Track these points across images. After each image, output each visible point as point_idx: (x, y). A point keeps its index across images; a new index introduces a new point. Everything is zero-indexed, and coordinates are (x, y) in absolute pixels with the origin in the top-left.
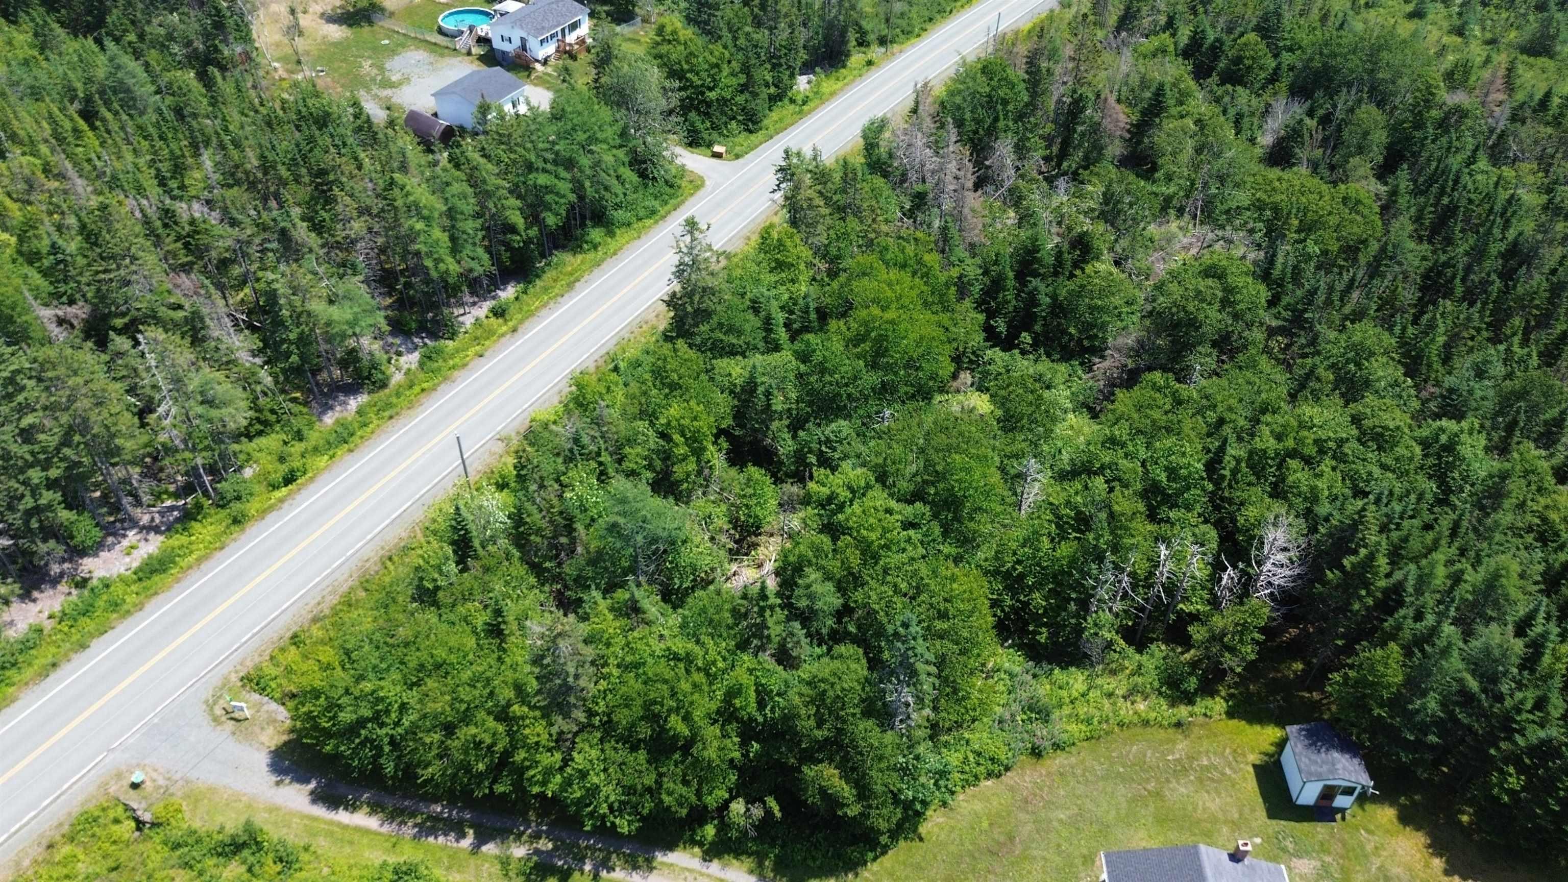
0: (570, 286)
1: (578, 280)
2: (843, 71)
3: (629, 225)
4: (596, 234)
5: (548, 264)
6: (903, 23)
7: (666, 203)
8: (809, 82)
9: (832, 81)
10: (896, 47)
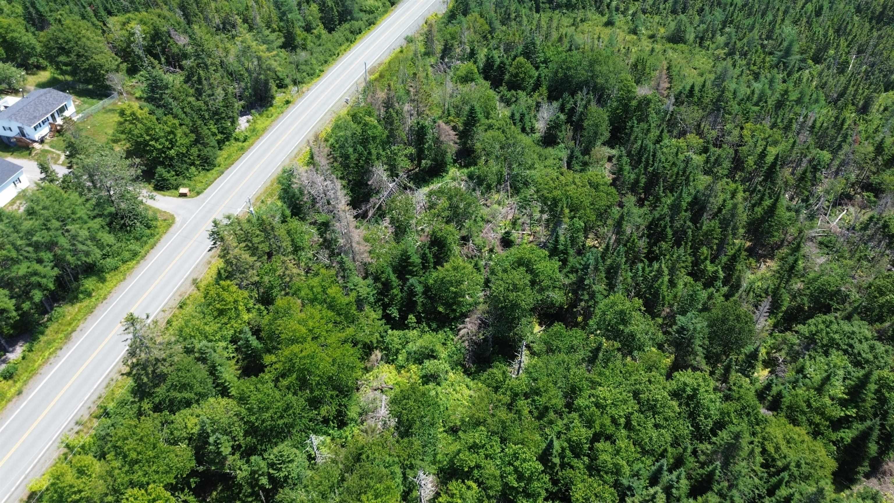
0: (68, 337)
1: (74, 331)
2: (271, 108)
3: (116, 268)
4: (89, 283)
5: (50, 320)
6: (308, 68)
7: (146, 243)
8: (248, 121)
9: (264, 118)
10: (305, 87)
